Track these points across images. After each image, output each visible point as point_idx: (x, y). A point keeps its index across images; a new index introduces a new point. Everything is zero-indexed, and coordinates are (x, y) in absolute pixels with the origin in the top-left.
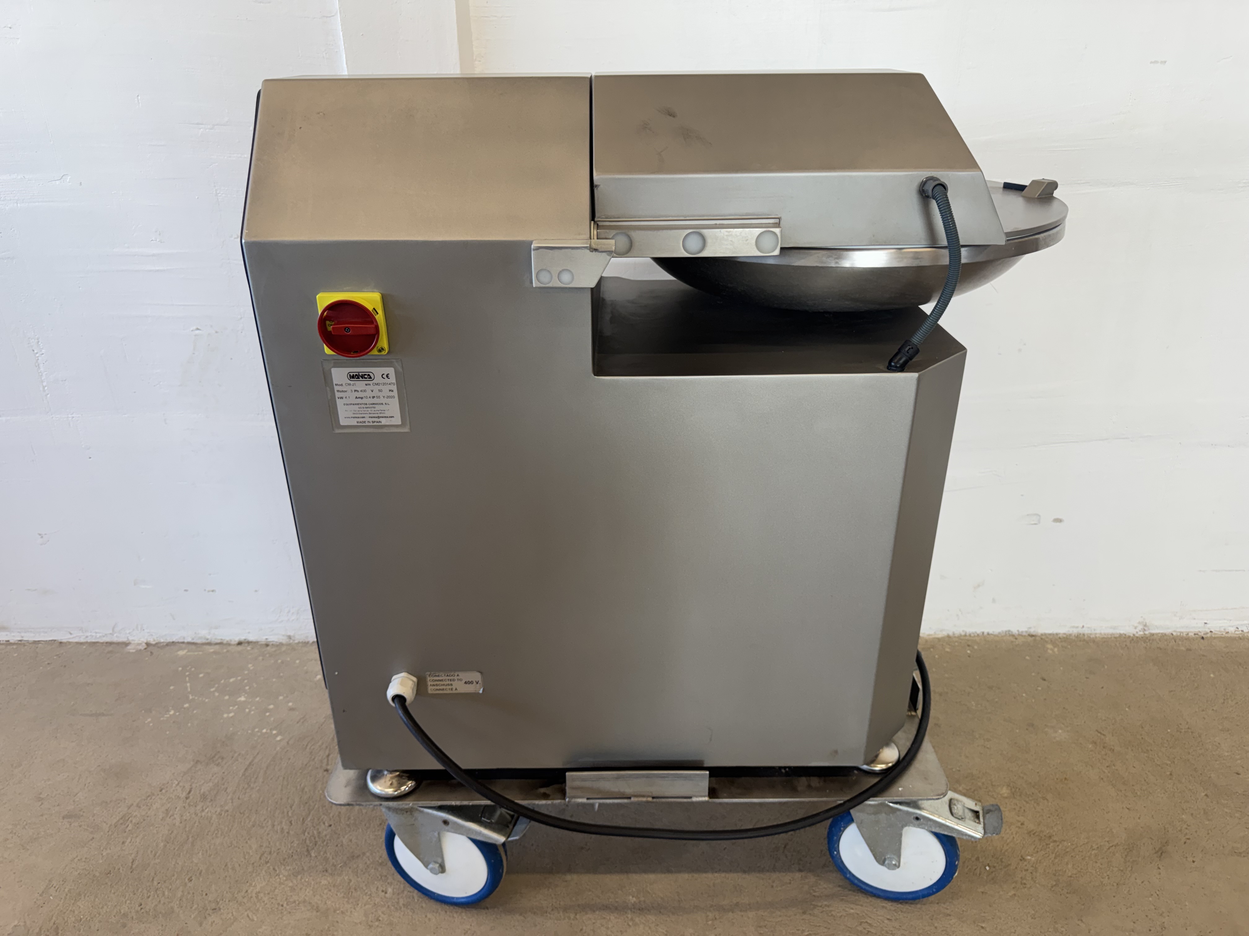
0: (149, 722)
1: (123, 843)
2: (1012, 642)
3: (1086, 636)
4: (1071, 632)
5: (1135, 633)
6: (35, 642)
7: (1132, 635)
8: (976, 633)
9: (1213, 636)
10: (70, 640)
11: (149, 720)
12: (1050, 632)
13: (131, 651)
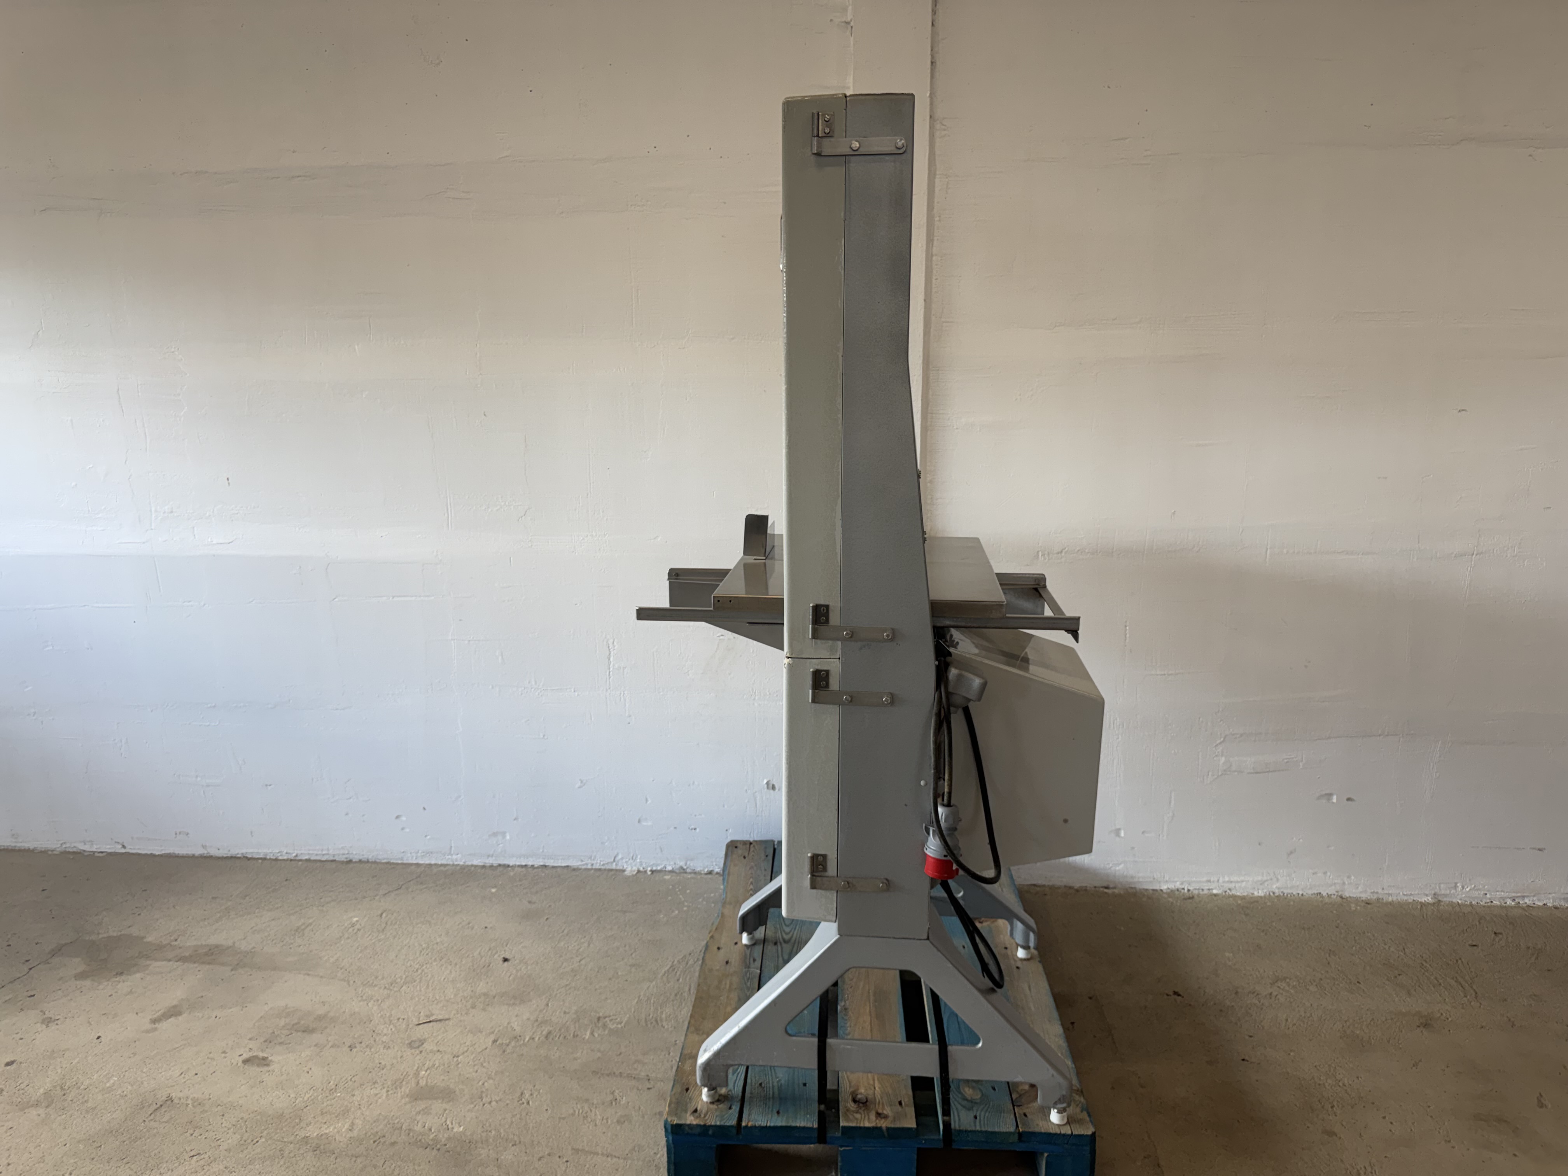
0: (663, 918)
1: (678, 980)
2: (1322, 901)
3: (1385, 901)
4: (1372, 897)
5: (1426, 900)
6: (554, 867)
7: (1423, 901)
8: (1292, 893)
9: (1493, 904)
10: (580, 867)
11: (662, 916)
12: (1355, 896)
13: (629, 875)
